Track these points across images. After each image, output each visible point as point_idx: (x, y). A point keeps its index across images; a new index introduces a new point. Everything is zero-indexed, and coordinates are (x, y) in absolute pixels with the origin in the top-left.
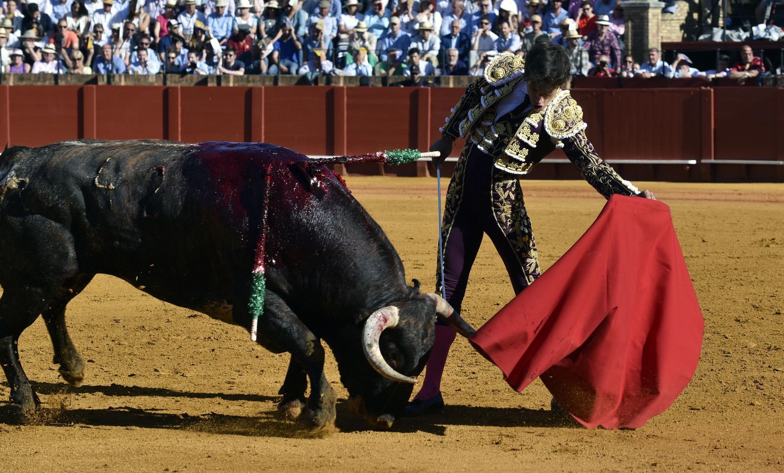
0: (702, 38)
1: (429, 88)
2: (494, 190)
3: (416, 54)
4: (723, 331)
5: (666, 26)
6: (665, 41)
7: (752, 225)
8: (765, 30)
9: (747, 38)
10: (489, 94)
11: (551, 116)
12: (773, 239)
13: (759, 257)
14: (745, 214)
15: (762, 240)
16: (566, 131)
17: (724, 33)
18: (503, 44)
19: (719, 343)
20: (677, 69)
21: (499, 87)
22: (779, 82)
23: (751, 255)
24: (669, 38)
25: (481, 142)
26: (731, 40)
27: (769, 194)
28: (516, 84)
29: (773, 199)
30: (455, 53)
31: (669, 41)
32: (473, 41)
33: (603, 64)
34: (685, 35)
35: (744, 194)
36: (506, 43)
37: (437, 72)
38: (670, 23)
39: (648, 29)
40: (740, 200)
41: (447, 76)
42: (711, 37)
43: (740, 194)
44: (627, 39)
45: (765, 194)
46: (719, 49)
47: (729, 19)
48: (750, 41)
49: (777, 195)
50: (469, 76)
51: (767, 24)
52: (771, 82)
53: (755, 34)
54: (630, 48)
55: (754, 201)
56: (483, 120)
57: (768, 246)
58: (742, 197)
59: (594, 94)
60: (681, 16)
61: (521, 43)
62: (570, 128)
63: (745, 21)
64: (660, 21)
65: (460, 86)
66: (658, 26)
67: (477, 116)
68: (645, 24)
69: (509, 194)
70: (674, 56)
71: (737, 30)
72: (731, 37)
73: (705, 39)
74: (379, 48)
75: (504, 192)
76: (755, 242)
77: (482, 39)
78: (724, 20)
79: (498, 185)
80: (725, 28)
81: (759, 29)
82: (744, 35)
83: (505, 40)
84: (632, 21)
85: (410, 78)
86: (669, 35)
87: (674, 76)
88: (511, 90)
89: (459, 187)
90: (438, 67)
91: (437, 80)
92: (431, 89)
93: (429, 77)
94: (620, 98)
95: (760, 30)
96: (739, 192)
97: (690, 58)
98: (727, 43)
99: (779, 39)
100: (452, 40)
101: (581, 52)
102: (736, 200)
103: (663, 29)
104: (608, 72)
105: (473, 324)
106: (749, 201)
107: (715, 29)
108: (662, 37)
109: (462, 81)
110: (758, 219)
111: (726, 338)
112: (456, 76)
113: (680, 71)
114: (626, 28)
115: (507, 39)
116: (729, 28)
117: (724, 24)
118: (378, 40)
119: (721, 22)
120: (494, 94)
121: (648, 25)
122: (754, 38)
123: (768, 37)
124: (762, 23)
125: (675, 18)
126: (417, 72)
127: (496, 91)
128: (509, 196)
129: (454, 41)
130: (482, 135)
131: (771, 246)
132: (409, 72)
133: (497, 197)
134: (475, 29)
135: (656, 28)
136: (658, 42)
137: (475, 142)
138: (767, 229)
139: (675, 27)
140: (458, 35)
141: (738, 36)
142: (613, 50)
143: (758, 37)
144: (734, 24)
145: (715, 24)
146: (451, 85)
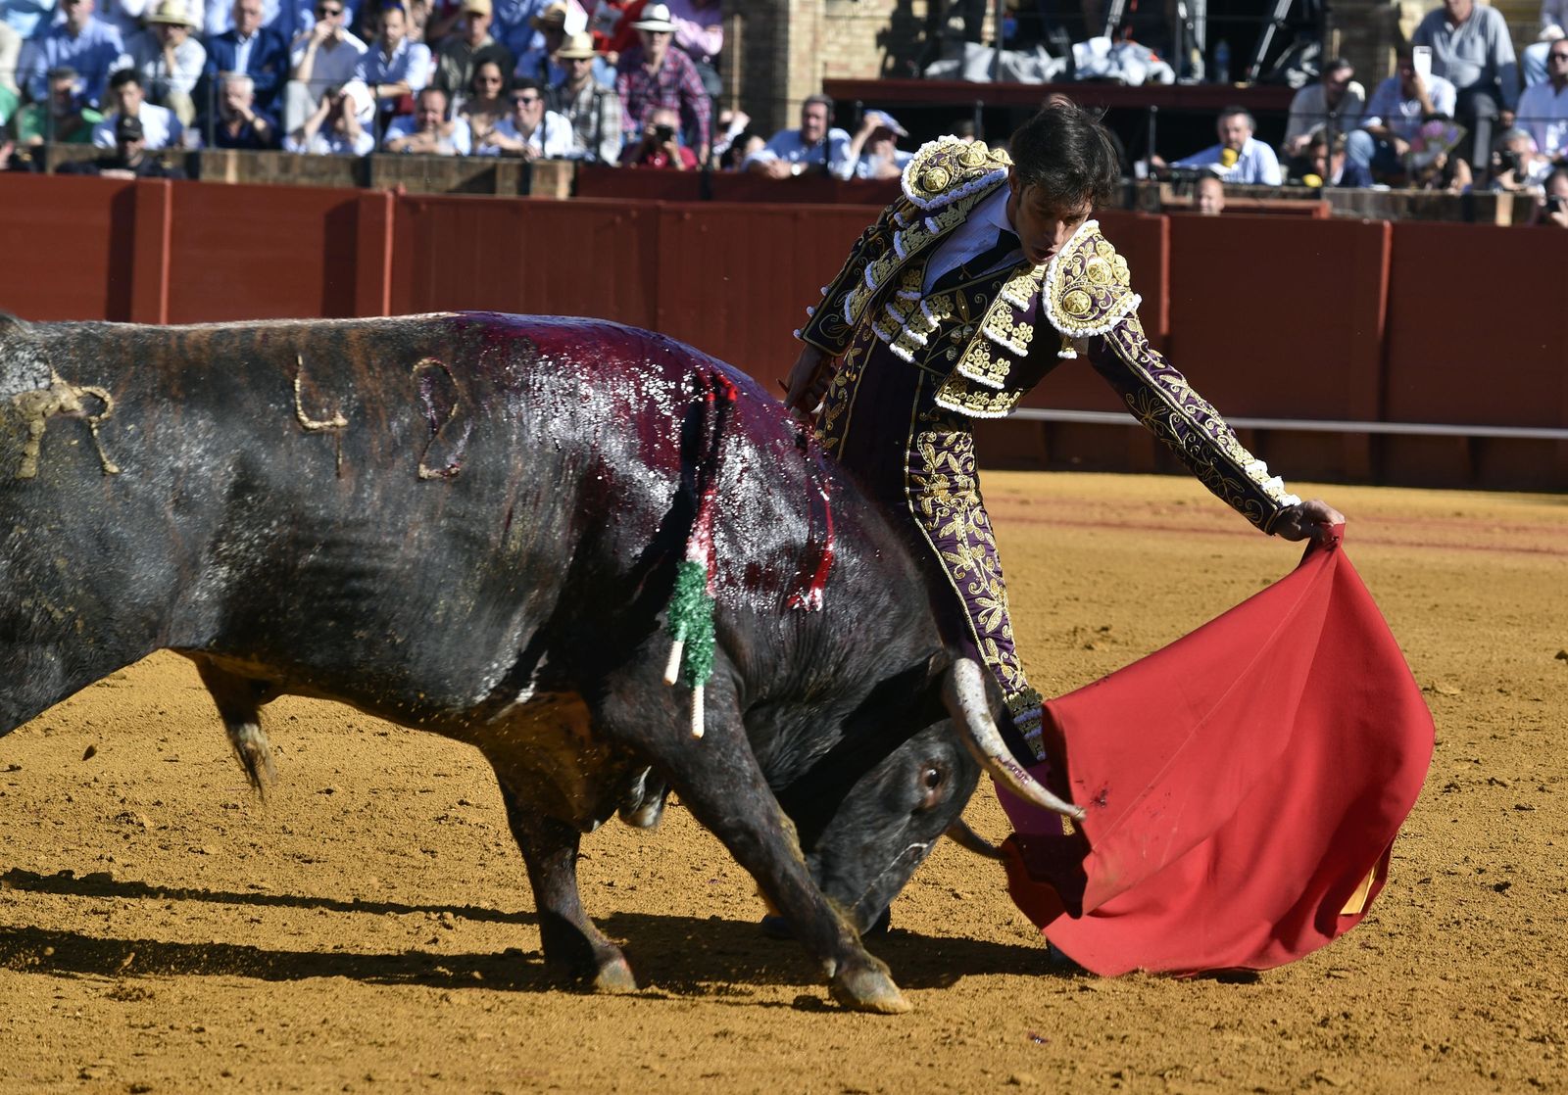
0: (934, 69)
1: (168, 183)
2: (914, 448)
3: (131, 87)
4: (949, 877)
5: (838, 34)
6: (833, 74)
7: (1049, 588)
8: (1108, 55)
9: (1058, 75)
10: (914, 227)
11: (1056, 283)
12: (1105, 629)
13: (1063, 675)
14: (1035, 556)
15: (1075, 632)
16: (1094, 319)
17: (996, 59)
18: (381, 68)
19: (936, 909)
20: (866, 152)
21: (934, 212)
22: (1142, 199)
23: (1042, 671)
24: (845, 67)
25: (897, 336)
26: (1016, 80)
27: (1104, 504)
28: (975, 207)
29: (1113, 517)
30: (242, 88)
31: (844, 75)
32: (297, 57)
33: (665, 133)
34: (891, 62)
35: (1037, 502)
36: (392, 66)
37: (192, 140)
38: (848, 26)
39: (786, 42)
40: (1022, 520)
41: (220, 152)
42: (960, 70)
43: (1024, 502)
44: (730, 66)
45: (1091, 505)
46: (980, 103)
47: (1012, 22)
48: (1065, 82)
49: (1125, 507)
50: (283, 154)
51: (1115, 37)
52: (1121, 197)
53: (1079, 64)
54: (736, 90)
55: (1061, 523)
56: (900, 286)
57: (1090, 648)
58: (1028, 511)
59: (634, 214)
60: (880, 7)
61: (433, 67)
62: (1103, 312)
63: (1055, 29)
64: (820, 20)
65: (257, 180)
66: (814, 31)
67: (885, 276)
68: (780, 27)
69: (946, 460)
70: (857, 117)
71: (1032, 52)
72: (1014, 70)
73: (944, 74)
74: (25, 66)
75: (937, 455)
76: (1056, 637)
77: (323, 51)
78: (997, 23)
79: (925, 438)
80: (1000, 44)
81: (1090, 52)
82: (1052, 67)
83: (390, 57)
84: (744, 17)
85: (114, 154)
86: (844, 59)
87: (855, 173)
88: (962, 219)
89: (834, 440)
90: (193, 125)
91: (192, 162)
92: (174, 187)
93: (169, 150)
94: (704, 228)
95: (1094, 54)
96: (1023, 496)
97: (902, 123)
98: (1003, 83)
99: (1146, 81)
100: (237, 48)
101: (599, 95)
102: (1012, 520)
103: (829, 43)
104: (677, 157)
105: (253, 845)
106: (1048, 522)
107: (972, 48)
108: (826, 64)
109: (262, 168)
110: (1069, 571)
111: (957, 896)
112: (247, 153)
113: (873, 160)
114: (728, 36)
115: (395, 55)
116: (1011, 45)
117: (996, 34)
118: (25, 41)
119: (988, 28)
120: (923, 227)
121: (786, 31)
122: (1079, 76)
123: (1114, 73)
124: (1101, 34)
125: (863, 13)
126: (134, 134)
127: (929, 221)
128: (946, 462)
129: (243, 53)
130: (902, 321)
131: (1099, 646)
132: (109, 137)
133: (918, 463)
134: (304, 21)
135: (809, 38)
136: (813, 79)
137: (885, 337)
138: (1090, 601)
139: (860, 37)
140: (255, 34)
141: (1034, 68)
142: (685, 96)
143: (1089, 74)
144: (1023, 35)
145: (973, 34)
146: (231, 177)
